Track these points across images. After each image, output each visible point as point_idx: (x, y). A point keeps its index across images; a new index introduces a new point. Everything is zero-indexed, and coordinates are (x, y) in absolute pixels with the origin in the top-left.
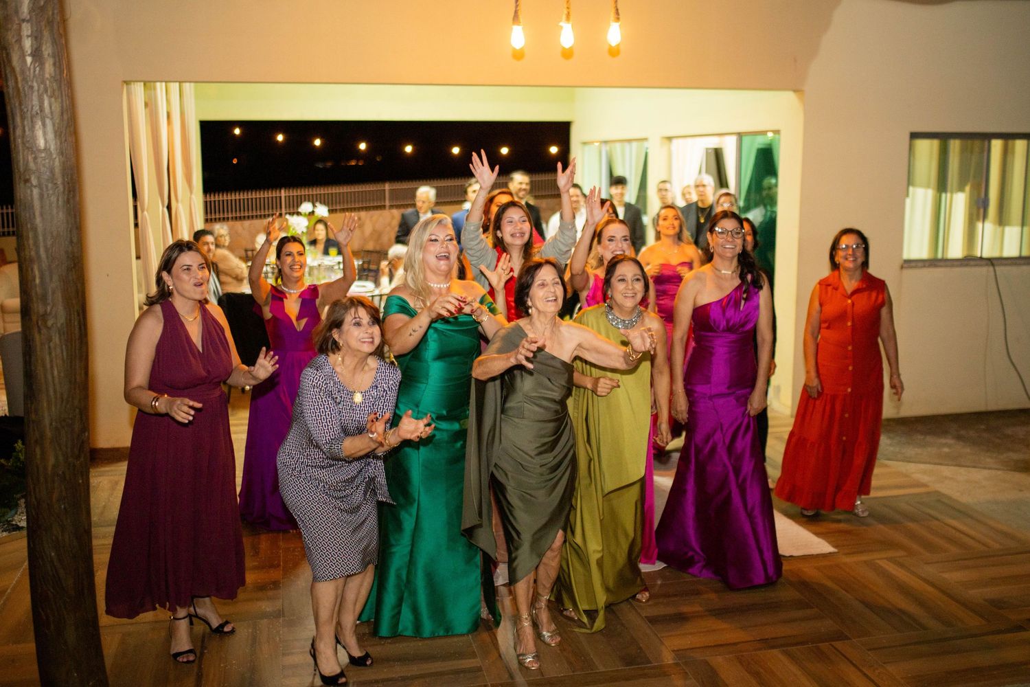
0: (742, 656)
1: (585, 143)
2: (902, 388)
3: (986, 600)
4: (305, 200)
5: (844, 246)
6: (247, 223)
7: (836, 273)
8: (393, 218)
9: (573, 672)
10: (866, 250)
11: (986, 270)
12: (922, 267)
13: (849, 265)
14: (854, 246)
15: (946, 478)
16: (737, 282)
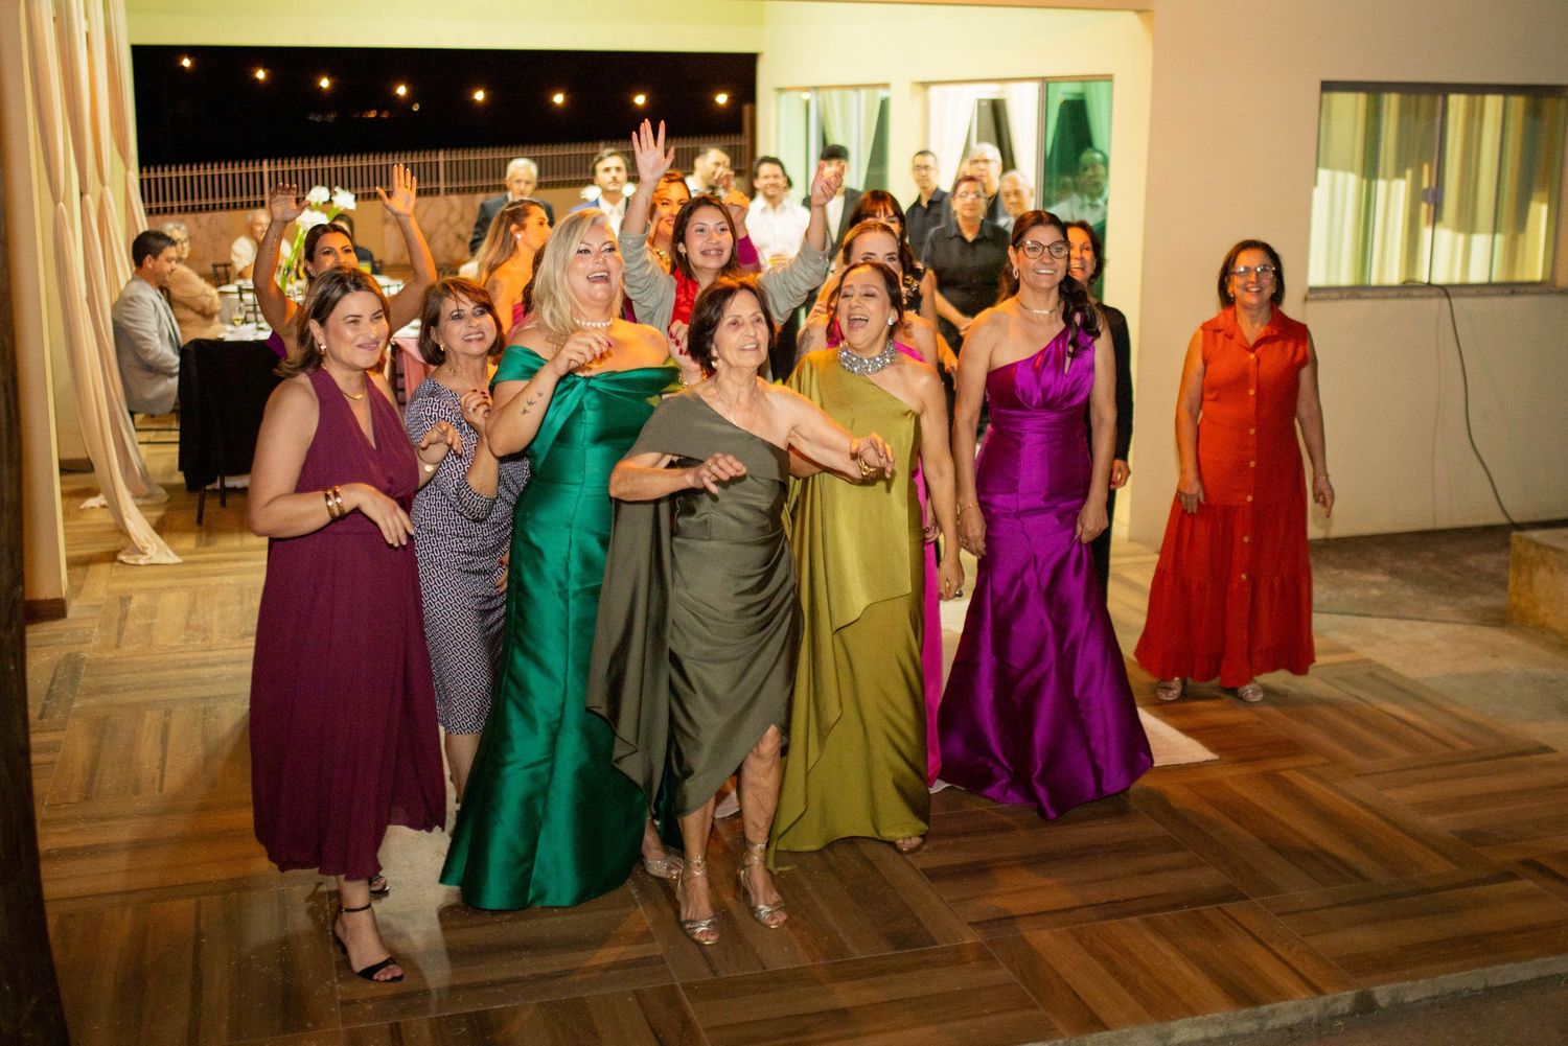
0: (1081, 929)
1: (781, 90)
2: (1332, 496)
3: (1454, 832)
4: (317, 184)
5: (1242, 270)
6: (205, 217)
7: (1230, 313)
8: (452, 209)
9: (813, 960)
10: (1279, 274)
11: (1437, 304)
12: (1336, 299)
13: (1252, 300)
14: (1259, 270)
15: (1379, 637)
16: (1059, 326)
